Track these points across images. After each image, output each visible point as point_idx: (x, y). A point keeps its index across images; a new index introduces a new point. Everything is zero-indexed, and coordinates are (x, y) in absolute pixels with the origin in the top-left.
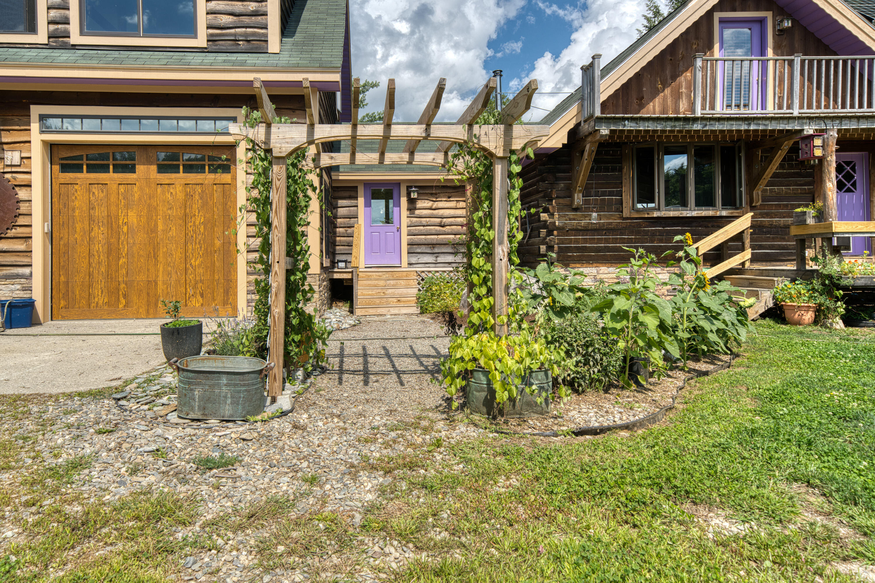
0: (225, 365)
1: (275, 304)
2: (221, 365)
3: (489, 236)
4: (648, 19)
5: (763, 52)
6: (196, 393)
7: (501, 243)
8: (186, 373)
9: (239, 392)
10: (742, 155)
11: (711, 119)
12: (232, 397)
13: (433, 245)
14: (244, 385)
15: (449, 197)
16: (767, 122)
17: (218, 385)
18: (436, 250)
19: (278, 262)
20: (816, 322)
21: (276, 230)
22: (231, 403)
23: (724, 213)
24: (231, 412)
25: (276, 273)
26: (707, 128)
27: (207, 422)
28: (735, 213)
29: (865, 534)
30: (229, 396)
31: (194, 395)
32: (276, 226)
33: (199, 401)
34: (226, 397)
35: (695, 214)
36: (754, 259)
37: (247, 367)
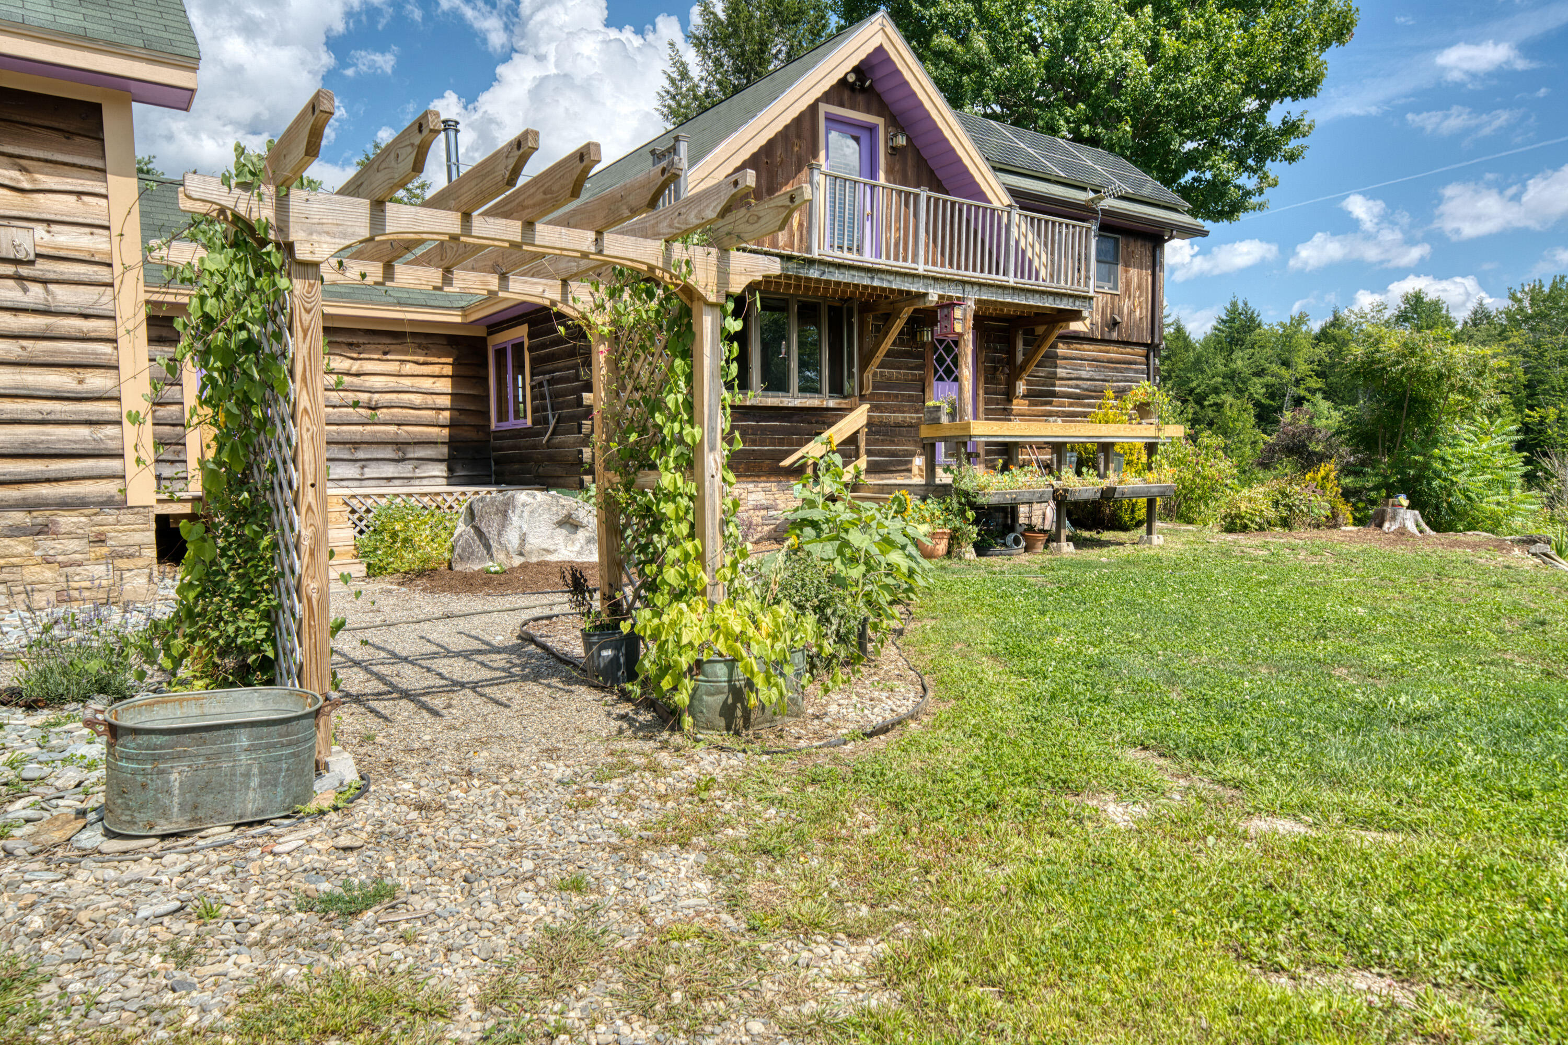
0: (206, 711)
1: (311, 572)
2: (195, 711)
3: (693, 437)
4: (673, 81)
5: (873, 175)
6: (174, 776)
7: (712, 449)
8: (145, 737)
9: (278, 760)
10: (855, 320)
11: (830, 264)
12: (262, 773)
13: (356, 444)
14: (289, 744)
15: (385, 353)
16: (891, 278)
17: (229, 751)
18: (361, 455)
19: (313, 485)
20: (949, 553)
21: (306, 418)
22: (260, 786)
23: (832, 403)
24: (260, 803)
25: (309, 507)
26: (825, 277)
27: (203, 834)
28: (844, 403)
29: (1237, 787)
30: (255, 770)
31: (168, 782)
32: (306, 410)
33: (183, 793)
34: (247, 775)
35: (797, 403)
36: (873, 469)
37: (258, 707)
